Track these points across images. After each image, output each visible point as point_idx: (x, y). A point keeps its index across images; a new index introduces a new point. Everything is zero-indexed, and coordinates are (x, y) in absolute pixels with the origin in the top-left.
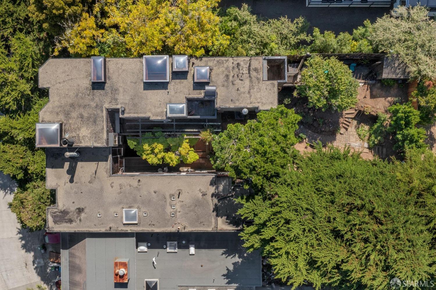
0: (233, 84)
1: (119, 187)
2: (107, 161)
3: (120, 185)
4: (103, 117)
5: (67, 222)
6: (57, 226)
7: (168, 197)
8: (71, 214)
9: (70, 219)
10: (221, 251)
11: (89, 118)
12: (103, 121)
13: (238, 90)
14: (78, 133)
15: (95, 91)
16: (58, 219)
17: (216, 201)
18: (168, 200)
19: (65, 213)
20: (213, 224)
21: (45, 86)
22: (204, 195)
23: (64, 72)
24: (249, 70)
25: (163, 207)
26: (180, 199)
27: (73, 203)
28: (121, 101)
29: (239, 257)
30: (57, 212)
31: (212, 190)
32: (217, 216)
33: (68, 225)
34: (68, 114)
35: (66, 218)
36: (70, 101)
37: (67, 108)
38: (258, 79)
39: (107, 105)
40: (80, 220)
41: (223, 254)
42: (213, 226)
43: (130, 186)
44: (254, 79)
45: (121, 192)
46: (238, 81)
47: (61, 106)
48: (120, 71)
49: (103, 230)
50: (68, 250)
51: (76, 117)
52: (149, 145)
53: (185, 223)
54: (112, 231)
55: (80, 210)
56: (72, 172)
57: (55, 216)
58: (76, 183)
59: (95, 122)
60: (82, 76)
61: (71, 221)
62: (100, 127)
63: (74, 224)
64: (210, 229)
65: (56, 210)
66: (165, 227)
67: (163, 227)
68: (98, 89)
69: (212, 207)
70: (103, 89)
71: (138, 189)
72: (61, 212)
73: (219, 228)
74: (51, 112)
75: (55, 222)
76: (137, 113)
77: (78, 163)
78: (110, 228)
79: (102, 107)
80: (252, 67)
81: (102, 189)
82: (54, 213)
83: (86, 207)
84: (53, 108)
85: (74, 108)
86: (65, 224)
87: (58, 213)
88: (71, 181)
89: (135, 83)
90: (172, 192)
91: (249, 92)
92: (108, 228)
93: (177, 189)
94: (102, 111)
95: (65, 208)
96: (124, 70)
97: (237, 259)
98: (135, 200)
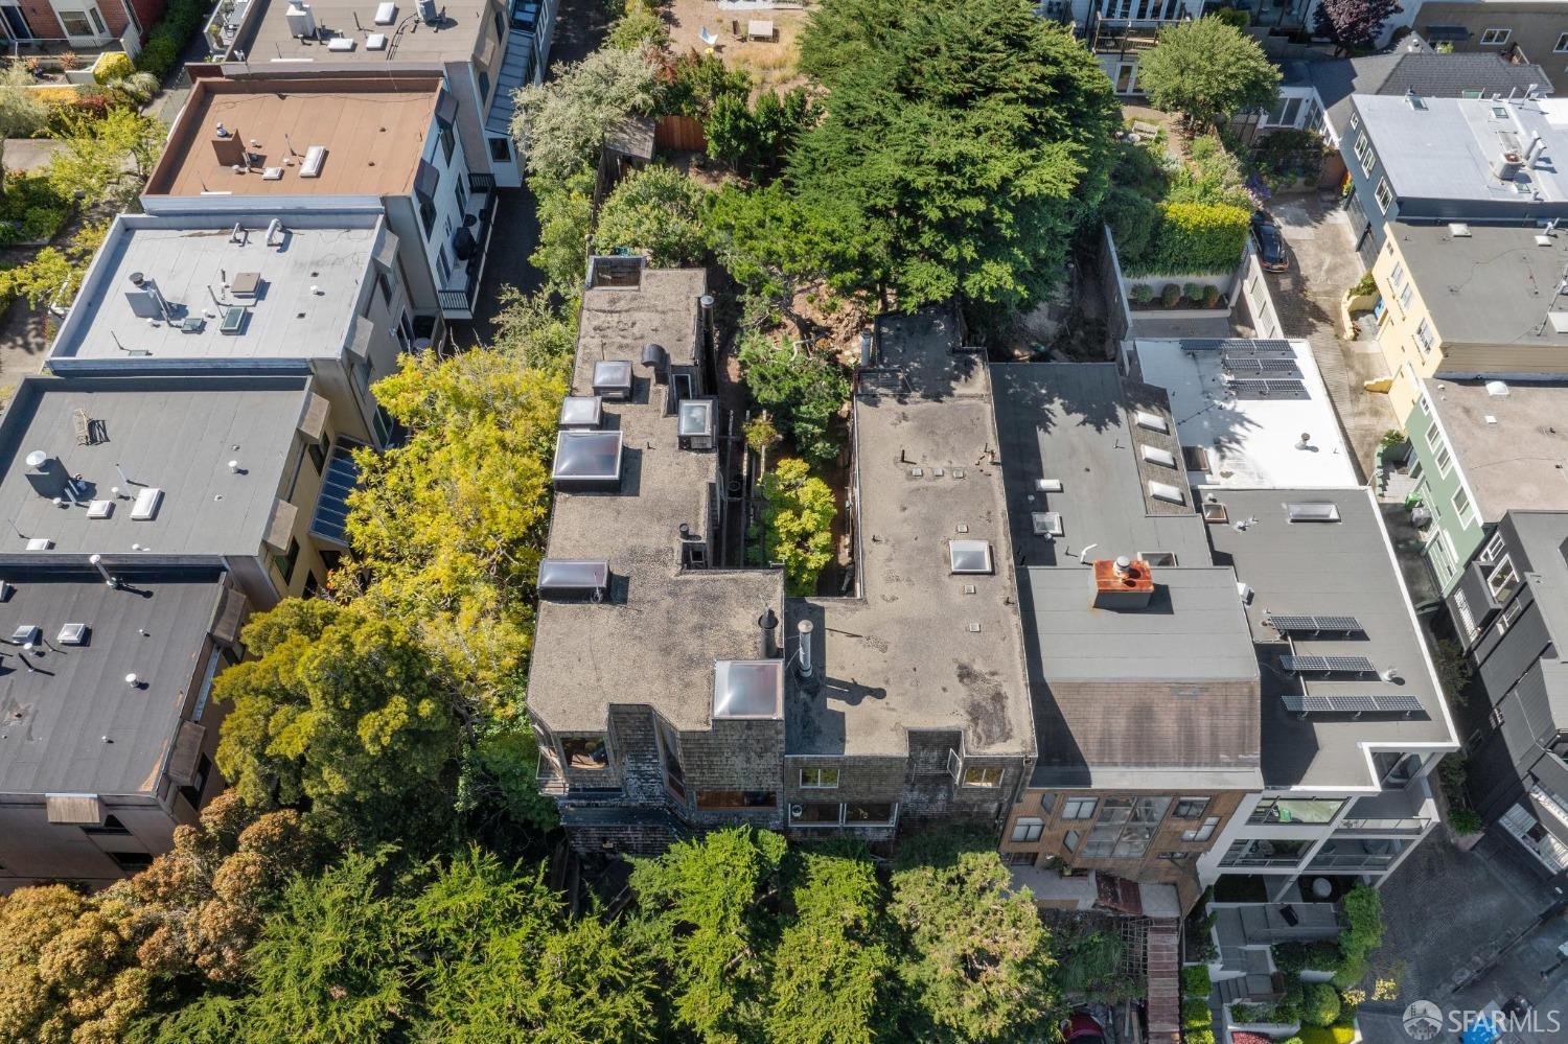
0: (642, 337)
1: (894, 584)
2: (822, 610)
3: (889, 580)
4: (702, 581)
5: (1003, 707)
6: (1015, 732)
7: (914, 484)
8: (977, 697)
9: (993, 698)
10: (1041, 433)
11: (704, 613)
12: (714, 581)
13: (656, 330)
14: (745, 637)
15: (630, 596)
16: (996, 729)
17: (916, 395)
18: (922, 483)
19: (975, 712)
20: (973, 401)
21: (605, 715)
22: (905, 417)
23: (569, 668)
24: (611, 312)
25: (940, 494)
26: (918, 461)
27: (944, 690)
28: (664, 541)
29: (1051, 402)
30: (975, 731)
31: (889, 403)
32: (951, 395)
33: (1010, 703)
34: (691, 660)
35: (990, 708)
36: (652, 656)
37: (673, 660)
38: (634, 299)
39: (673, 571)
40: (993, 674)
41: (1046, 430)
42: (981, 403)
43: (890, 560)
44: (634, 304)
45: (909, 580)
46: (636, 330)
47: (667, 678)
48: (583, 542)
49: (1015, 620)
50: (1091, 769)
51: (699, 641)
52: (780, 543)
53: (979, 451)
54: (1015, 597)
55: (965, 674)
56: (854, 693)
57: (988, 737)
58: (887, 682)
59: (714, 599)
60: (586, 627)
61: (998, 697)
62: (731, 587)
63: (1006, 689)
64: (988, 408)
65: (970, 733)
66: (991, 491)
67: (992, 494)
68: (626, 591)
69: (931, 404)
70: (627, 579)
71: (898, 543)
72: (975, 720)
73: (984, 392)
74: (683, 701)
75: (1006, 736)
76: (697, 510)
77: (828, 675)
78: (1007, 602)
79: (676, 583)
80: (606, 307)
81: (902, 621)
82: (980, 739)
83: (956, 661)
84: (670, 696)
85: (674, 645)
86: (1010, 713)
87: (979, 730)
88: (879, 694)
89: (619, 513)
90: (902, 475)
91: (663, 312)
92: (1009, 609)
93: (892, 466)
94: (687, 582)
95: (962, 712)
96: (583, 535)
97: (1056, 406)
98: (928, 550)
